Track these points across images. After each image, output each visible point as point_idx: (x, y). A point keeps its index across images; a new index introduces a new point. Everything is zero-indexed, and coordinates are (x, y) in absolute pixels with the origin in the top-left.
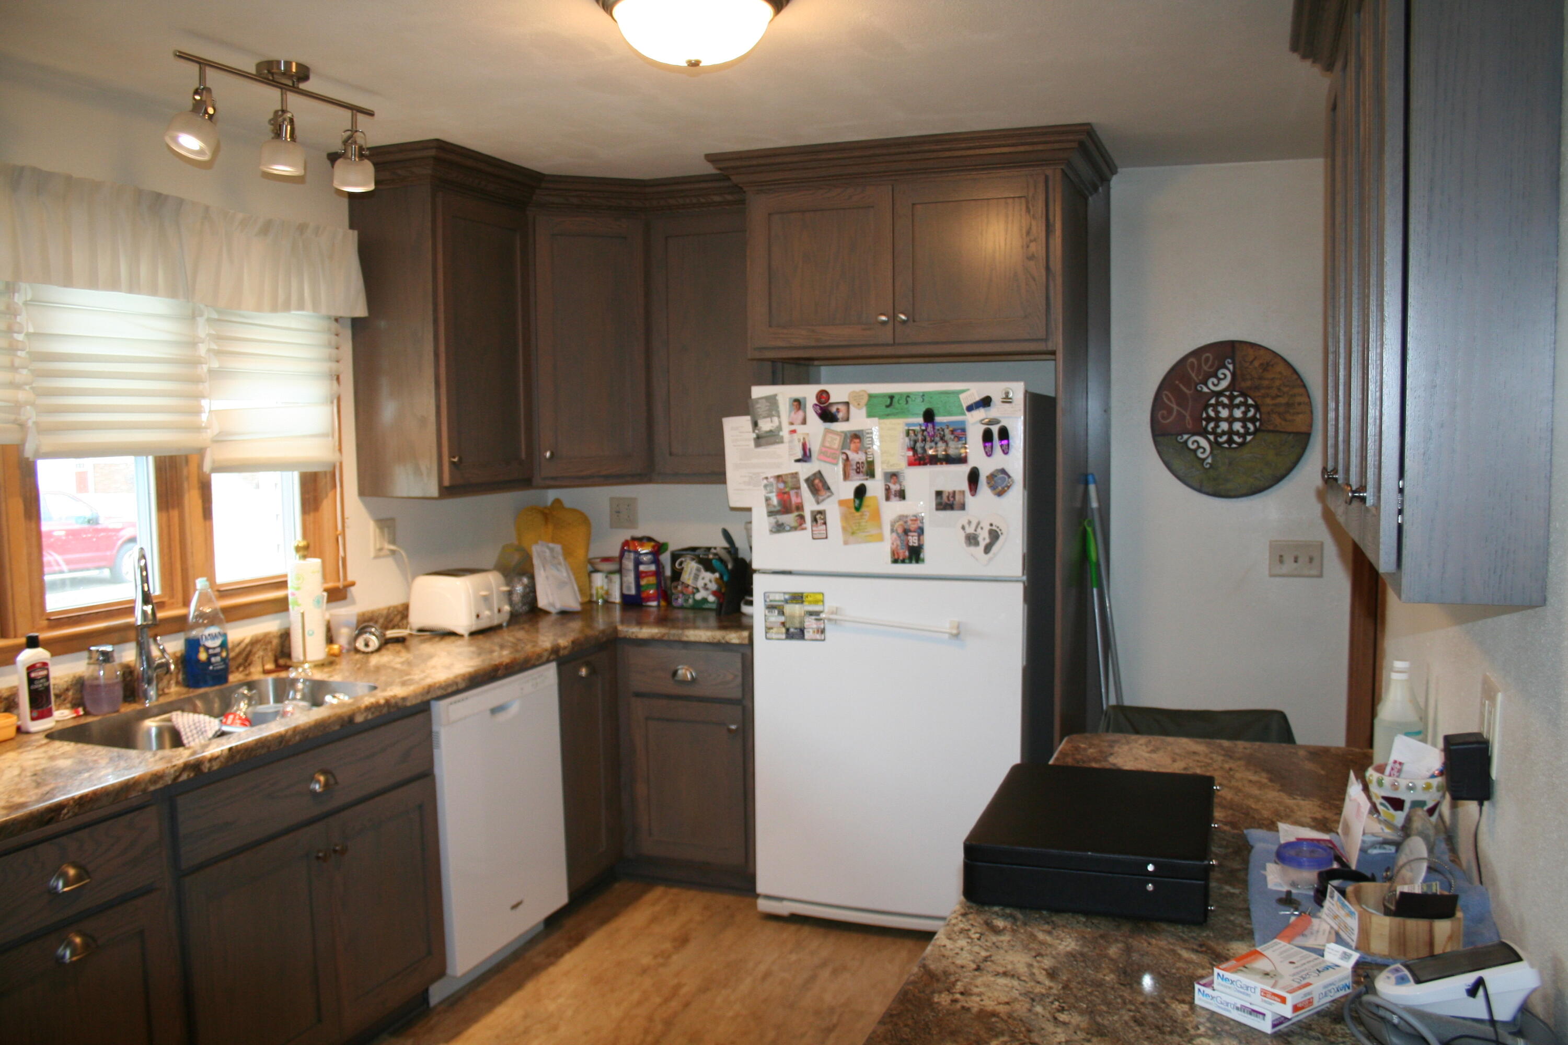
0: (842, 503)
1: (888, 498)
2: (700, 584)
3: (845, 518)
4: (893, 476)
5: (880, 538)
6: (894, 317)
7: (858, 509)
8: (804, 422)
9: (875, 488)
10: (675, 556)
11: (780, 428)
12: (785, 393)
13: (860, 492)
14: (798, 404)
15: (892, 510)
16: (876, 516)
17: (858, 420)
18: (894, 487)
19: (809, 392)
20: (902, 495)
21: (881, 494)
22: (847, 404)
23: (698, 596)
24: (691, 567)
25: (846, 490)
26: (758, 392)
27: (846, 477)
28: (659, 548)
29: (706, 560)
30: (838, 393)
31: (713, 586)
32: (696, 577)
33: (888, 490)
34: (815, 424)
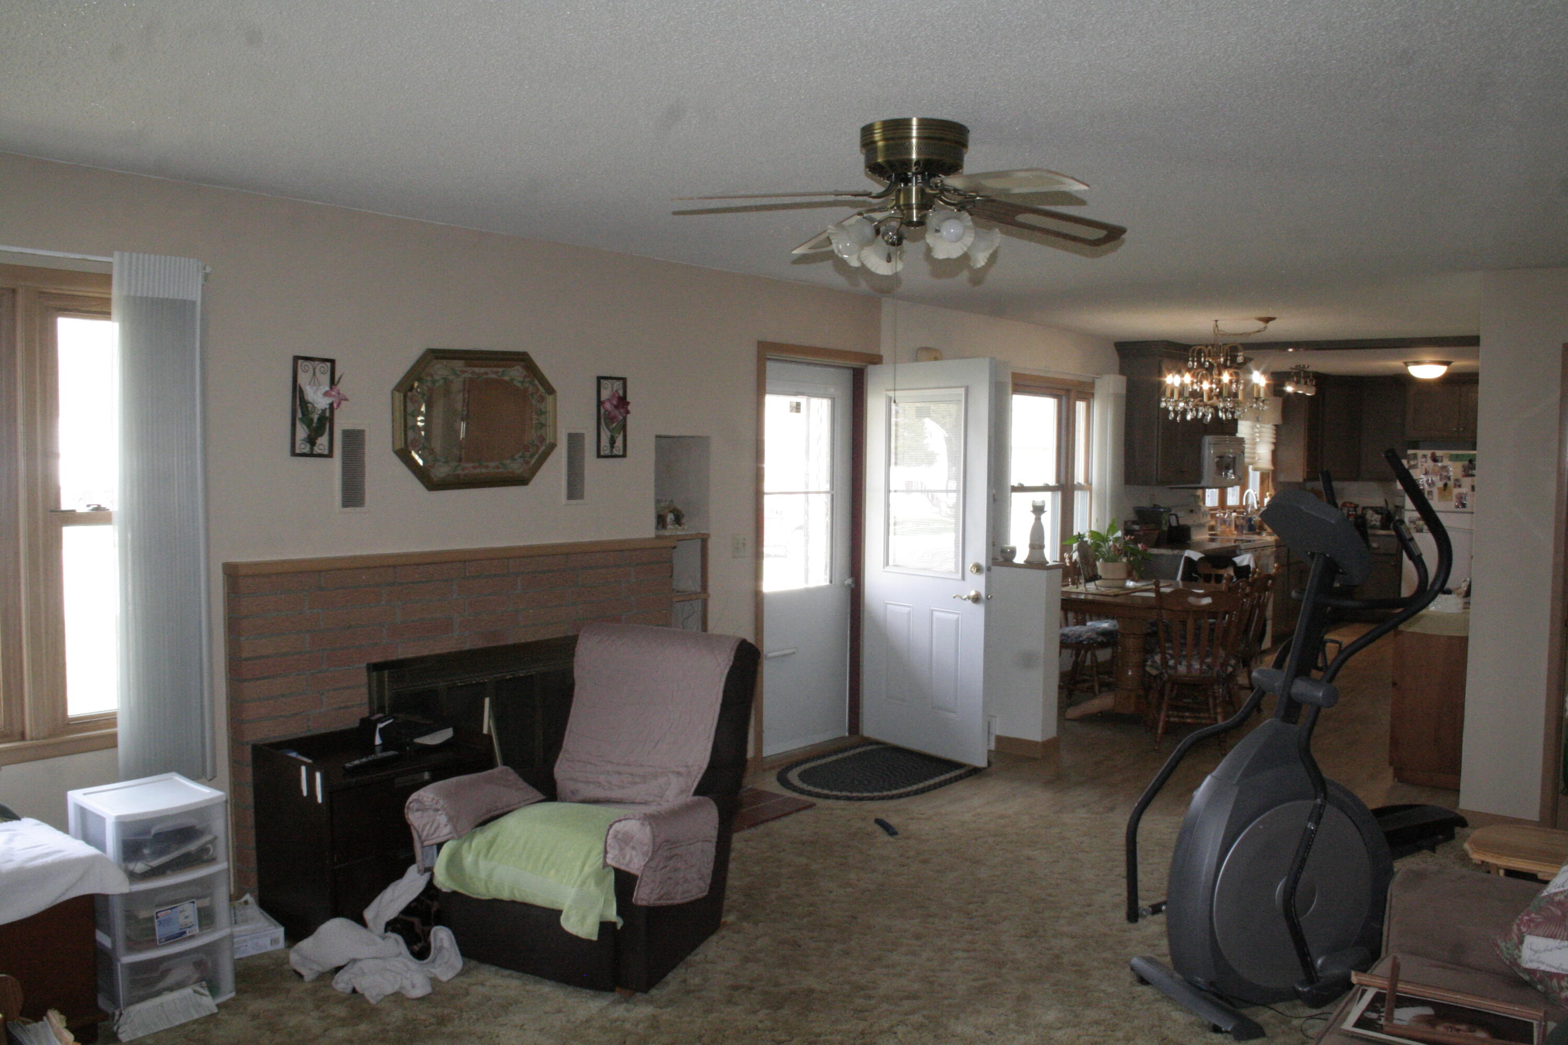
0: (1438, 488)
1: (1455, 487)
2: (1373, 519)
3: (1440, 493)
4: (1457, 480)
5: (1451, 500)
6: (1459, 428)
7: (1445, 490)
8: (1426, 462)
9: (1451, 483)
10: (1364, 508)
11: (1417, 463)
12: (1420, 453)
13: (1446, 485)
14: (1424, 456)
15: (1456, 491)
16: (1451, 492)
17: (1446, 462)
18: (1458, 484)
19: (1428, 453)
20: (1460, 486)
21: (1453, 485)
22: (1442, 457)
23: (1372, 523)
24: (1370, 512)
25: (1440, 484)
26: (1410, 452)
27: (1441, 480)
28: (1356, 507)
29: (1376, 510)
30: (1439, 453)
31: (1379, 520)
32: (1372, 517)
33: (1455, 484)
34: (1430, 463)
